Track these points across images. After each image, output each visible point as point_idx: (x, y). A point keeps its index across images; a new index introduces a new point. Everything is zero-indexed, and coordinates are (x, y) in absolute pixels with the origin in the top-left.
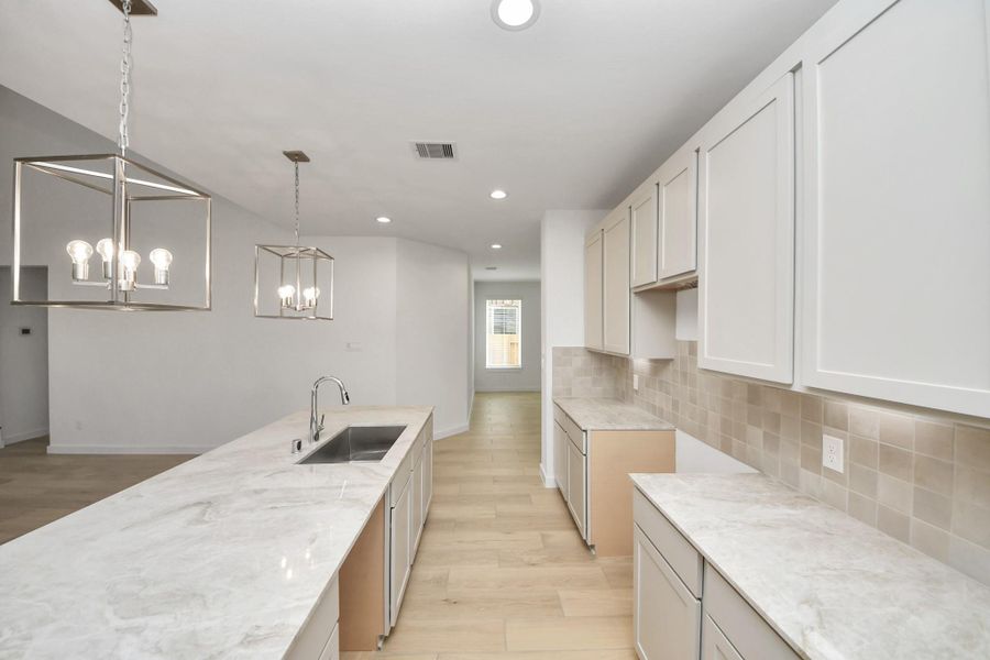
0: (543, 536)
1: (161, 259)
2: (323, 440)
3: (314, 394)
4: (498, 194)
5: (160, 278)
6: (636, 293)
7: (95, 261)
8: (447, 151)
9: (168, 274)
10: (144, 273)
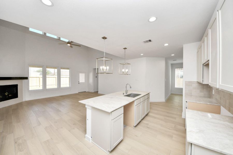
0: (175, 126)
1: (108, 67)
2: (127, 94)
3: (126, 86)
4: (166, 45)
5: (108, 70)
6: (205, 66)
7: (102, 69)
8: (150, 41)
9: (108, 69)
10: (106, 70)
